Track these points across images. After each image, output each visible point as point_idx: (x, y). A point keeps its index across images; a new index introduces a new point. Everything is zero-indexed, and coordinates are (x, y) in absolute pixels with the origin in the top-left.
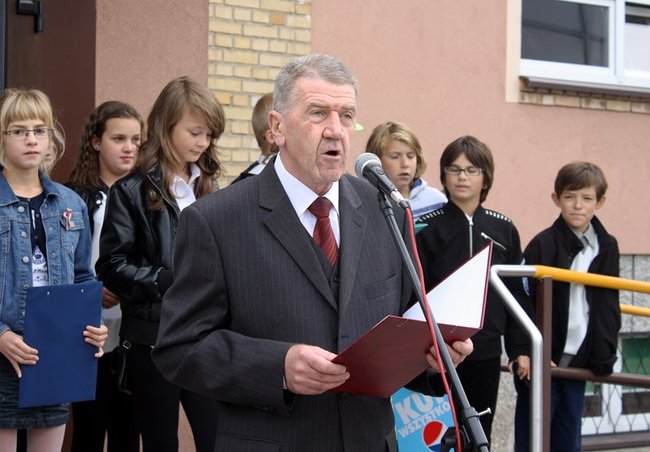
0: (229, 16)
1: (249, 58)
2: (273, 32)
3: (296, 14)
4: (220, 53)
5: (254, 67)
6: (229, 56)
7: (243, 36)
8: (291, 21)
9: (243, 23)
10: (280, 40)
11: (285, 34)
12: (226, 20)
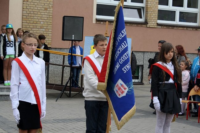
0: (37, 9)
1: (40, 16)
2: (45, 11)
3: (50, 8)
4: (35, 15)
5: (41, 17)
6: (36, 15)
7: (39, 12)
8: (48, 9)
9: (39, 10)
10: (46, 13)
11: (47, 12)
12: (36, 9)
